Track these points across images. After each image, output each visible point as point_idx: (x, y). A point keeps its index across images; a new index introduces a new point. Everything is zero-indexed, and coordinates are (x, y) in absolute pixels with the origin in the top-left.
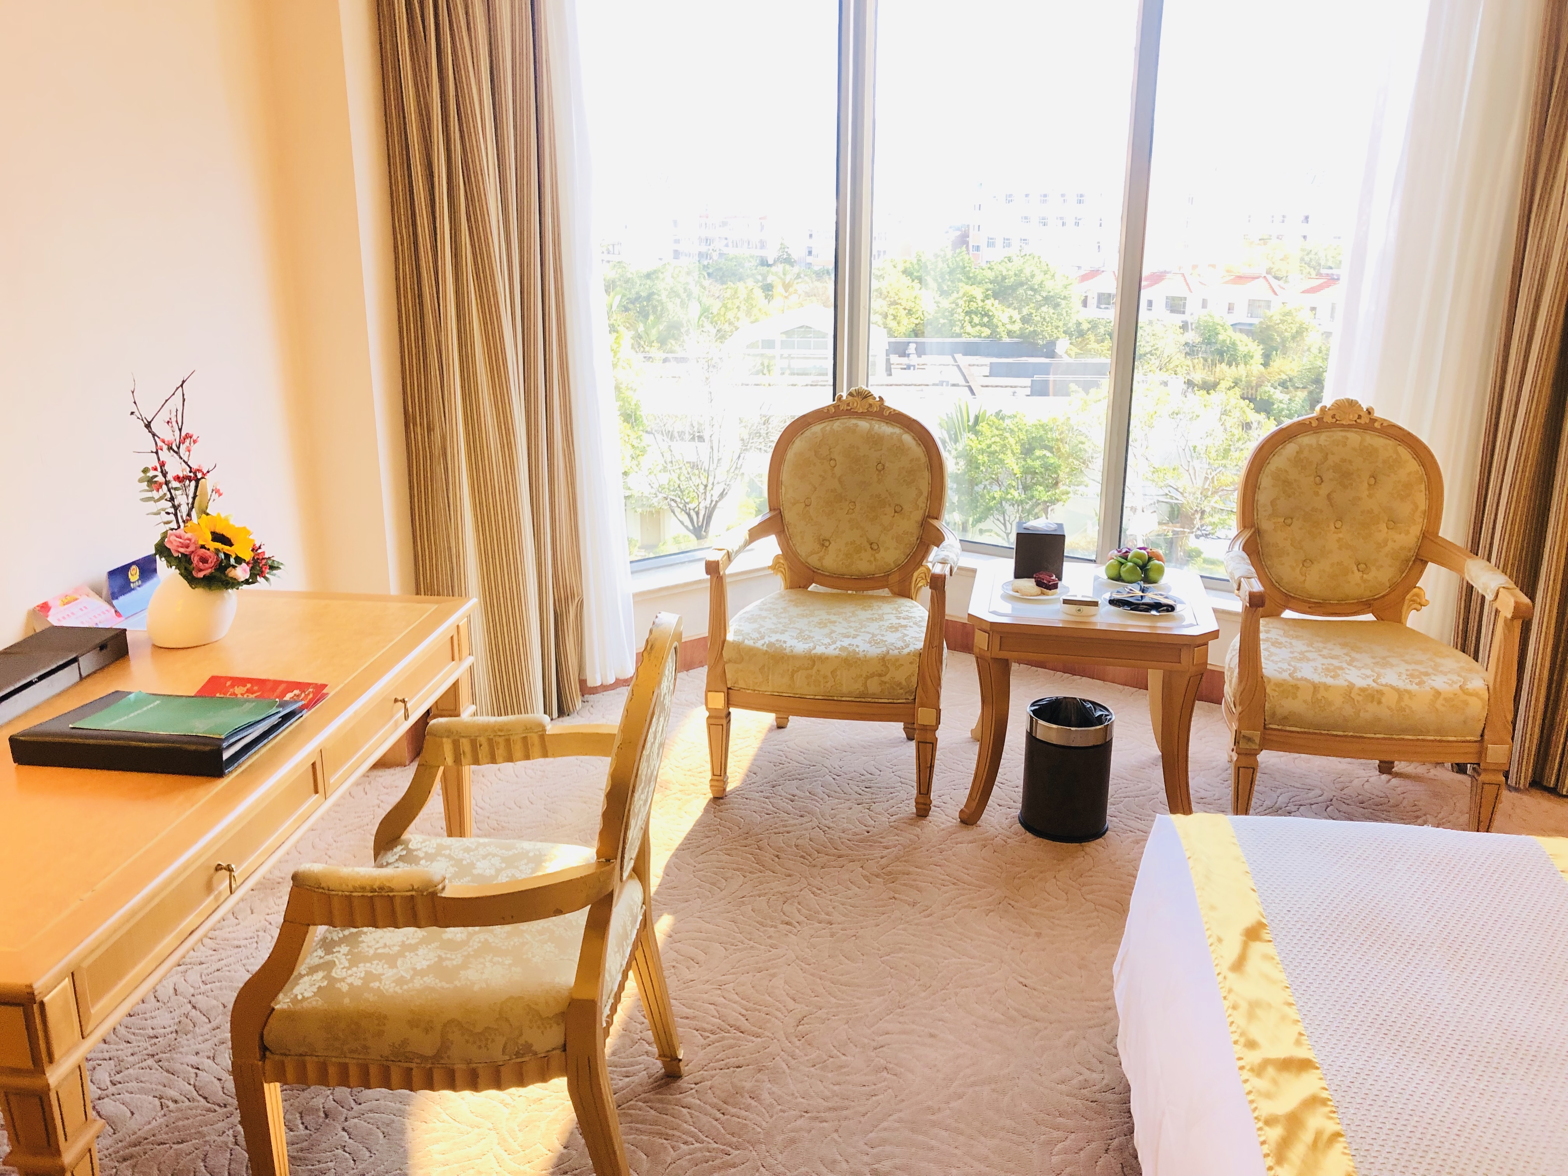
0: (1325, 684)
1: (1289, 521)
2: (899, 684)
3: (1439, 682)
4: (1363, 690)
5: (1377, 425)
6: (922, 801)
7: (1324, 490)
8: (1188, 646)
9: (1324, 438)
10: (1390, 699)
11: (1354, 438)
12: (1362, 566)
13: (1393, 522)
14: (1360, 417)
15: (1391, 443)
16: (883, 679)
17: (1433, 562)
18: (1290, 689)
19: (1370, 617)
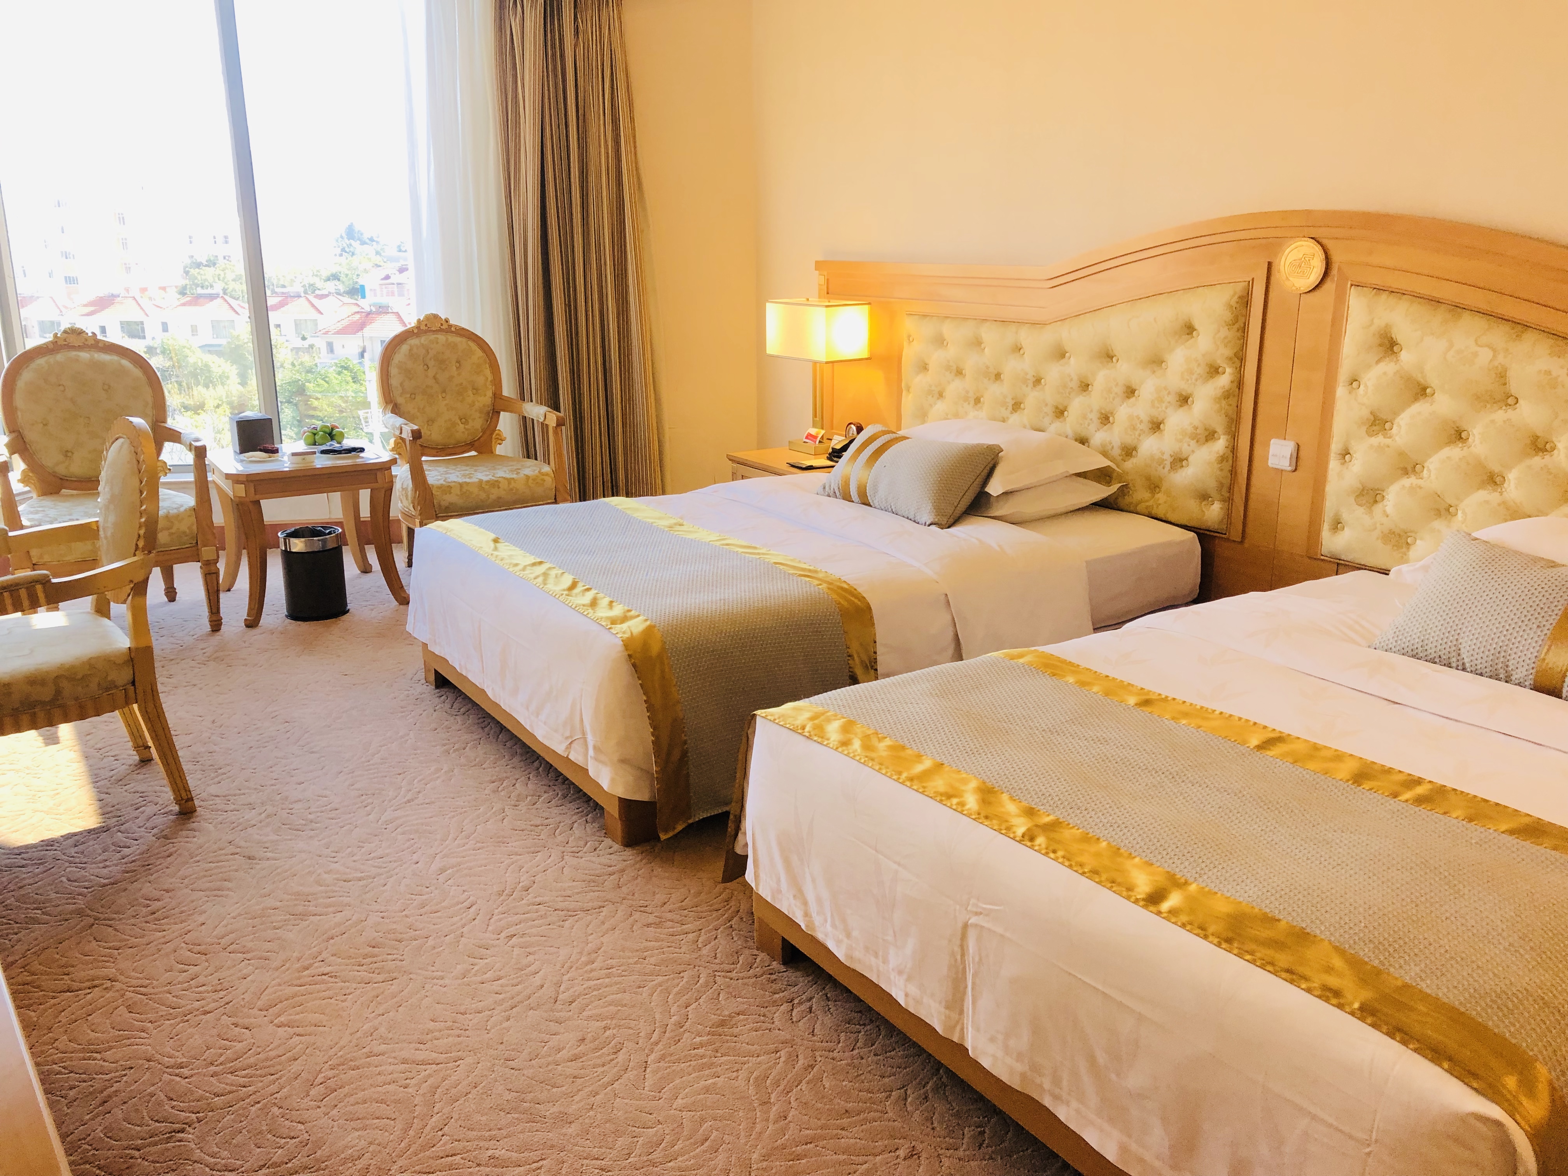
0: (466, 482)
1: (413, 396)
2: (184, 533)
3: (528, 472)
4: (488, 482)
5: (453, 329)
6: (214, 618)
7: (431, 373)
8: (380, 469)
9: (423, 340)
10: (504, 485)
11: (441, 337)
12: (463, 420)
13: (476, 390)
14: (442, 325)
15: (464, 340)
16: (171, 531)
17: (504, 411)
18: (447, 489)
19: (473, 453)
